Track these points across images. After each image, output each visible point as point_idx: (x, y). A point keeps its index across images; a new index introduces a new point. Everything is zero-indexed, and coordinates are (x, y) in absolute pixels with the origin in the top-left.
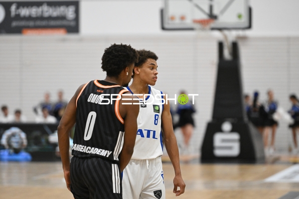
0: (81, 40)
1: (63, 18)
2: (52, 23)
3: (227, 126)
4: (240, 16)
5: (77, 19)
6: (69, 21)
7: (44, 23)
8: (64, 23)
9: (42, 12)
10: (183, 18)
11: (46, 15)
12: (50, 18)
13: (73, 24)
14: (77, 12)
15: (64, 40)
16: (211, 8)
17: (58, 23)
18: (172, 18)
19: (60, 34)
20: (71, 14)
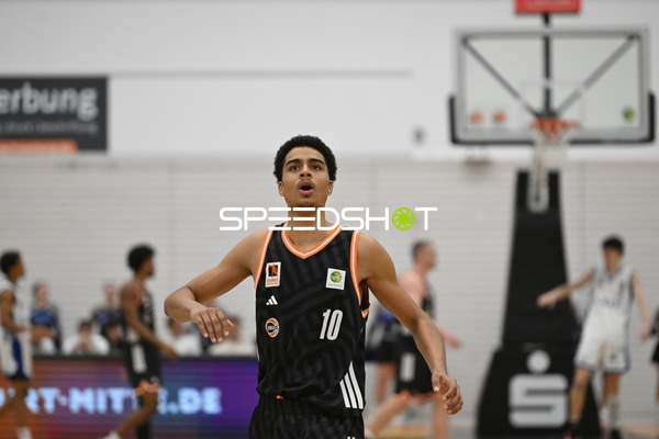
0: (112, 166)
1: (69, 116)
2: (44, 127)
3: (539, 361)
4: (628, 114)
5: (102, 118)
6: (81, 122)
7: (26, 127)
8: (73, 127)
9: (21, 102)
10: (499, 118)
11: (29, 108)
12: (40, 116)
13: (92, 129)
14: (102, 103)
15: (72, 167)
16: (548, 94)
17: (59, 127)
18: (476, 118)
19: (64, 153)
20: (88, 109)
